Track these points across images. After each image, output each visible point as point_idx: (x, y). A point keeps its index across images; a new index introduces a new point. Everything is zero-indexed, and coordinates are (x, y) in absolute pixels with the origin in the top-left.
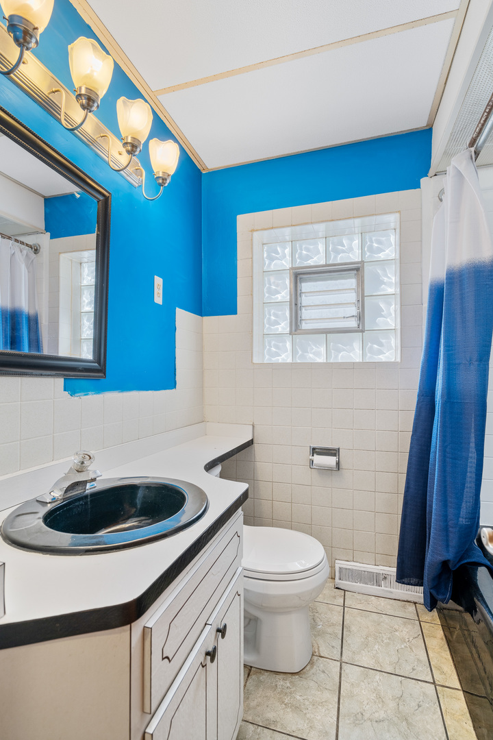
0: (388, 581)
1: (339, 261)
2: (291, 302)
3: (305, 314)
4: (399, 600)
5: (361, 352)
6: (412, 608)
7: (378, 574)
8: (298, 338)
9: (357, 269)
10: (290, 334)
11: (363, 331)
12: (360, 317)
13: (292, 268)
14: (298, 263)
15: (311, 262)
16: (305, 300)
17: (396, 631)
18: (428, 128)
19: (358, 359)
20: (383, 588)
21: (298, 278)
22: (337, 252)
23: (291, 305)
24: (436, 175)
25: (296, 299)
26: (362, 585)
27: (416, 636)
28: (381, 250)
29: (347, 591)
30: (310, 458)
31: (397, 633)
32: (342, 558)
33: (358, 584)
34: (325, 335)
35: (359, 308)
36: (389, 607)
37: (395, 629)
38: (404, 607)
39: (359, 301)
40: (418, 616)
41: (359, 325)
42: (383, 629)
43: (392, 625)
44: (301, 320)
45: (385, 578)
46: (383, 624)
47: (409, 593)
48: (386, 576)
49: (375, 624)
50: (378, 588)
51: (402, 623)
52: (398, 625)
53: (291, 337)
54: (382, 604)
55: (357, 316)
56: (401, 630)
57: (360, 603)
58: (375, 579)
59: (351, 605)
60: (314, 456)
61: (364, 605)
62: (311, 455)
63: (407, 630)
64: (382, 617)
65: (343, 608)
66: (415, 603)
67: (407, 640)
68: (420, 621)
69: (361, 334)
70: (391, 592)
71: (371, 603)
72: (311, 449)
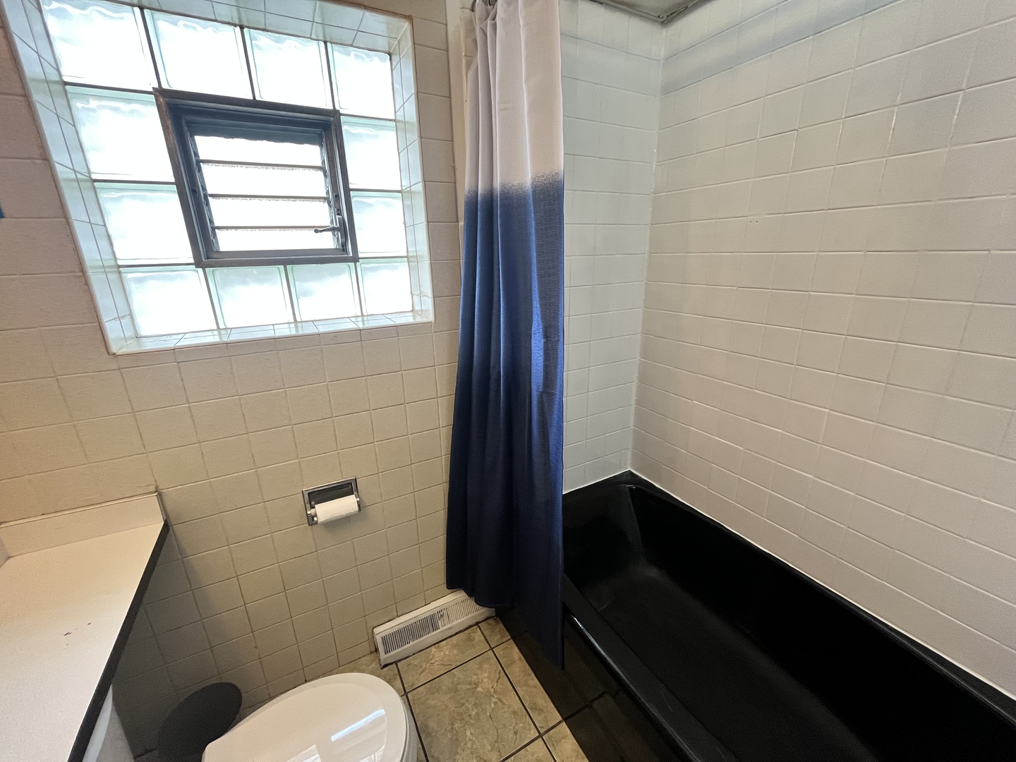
0: (445, 618)
2: (179, 183)
3: (220, 212)
6: (477, 635)
7: (432, 617)
8: (217, 276)
9: (325, 128)
10: (198, 263)
11: (355, 259)
12: (346, 230)
13: (160, 93)
16: (212, 180)
17: (477, 685)
20: (441, 629)
21: (183, 122)
23: (181, 192)
25: (191, 176)
26: (415, 642)
27: (497, 676)
29: (400, 661)
30: (309, 513)
31: (479, 689)
32: (382, 622)
33: (411, 643)
34: (282, 267)
35: (339, 212)
36: (455, 652)
37: (475, 684)
38: (470, 639)
39: (337, 197)
40: (488, 643)
41: (344, 245)
42: (463, 695)
43: (469, 679)
44: (214, 229)
45: (442, 616)
46: (460, 686)
47: (470, 616)
48: (441, 613)
49: (452, 694)
50: (435, 632)
51: (477, 666)
52: (476, 674)
53: (200, 270)
54: (447, 653)
55: (337, 229)
56: (480, 681)
57: (423, 671)
58: (430, 623)
59: (413, 685)
60: (314, 507)
61: (427, 671)
62: (308, 506)
63: (486, 675)
64: (454, 675)
65: (405, 697)
66: (477, 624)
67: (492, 690)
68: (492, 649)
69: (352, 264)
70: (450, 628)
71: (433, 661)
72: (307, 497)
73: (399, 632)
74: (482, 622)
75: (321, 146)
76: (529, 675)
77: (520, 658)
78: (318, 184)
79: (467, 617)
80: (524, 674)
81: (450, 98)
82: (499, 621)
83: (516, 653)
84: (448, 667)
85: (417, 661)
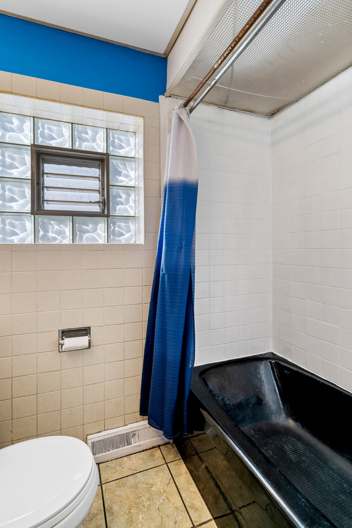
0: (136, 436)
1: (83, 149)
2: (32, 180)
3: (48, 194)
4: (146, 450)
5: (106, 235)
6: (158, 453)
7: (128, 434)
8: (40, 218)
9: (102, 160)
10: (33, 213)
11: (108, 216)
12: (105, 203)
13: (33, 146)
14: (40, 141)
15: (53, 143)
16: (48, 181)
17: (152, 485)
18: (164, 56)
19: (102, 241)
20: (133, 445)
21: (41, 157)
22: (83, 140)
23: (32, 184)
24: (170, 96)
25: (38, 179)
26: (114, 450)
27: (168, 482)
28: (121, 147)
29: (101, 463)
30: (60, 342)
31: (153, 489)
32: (94, 432)
33: (111, 450)
34: (71, 217)
35: (103, 195)
36: (140, 462)
37: (151, 484)
38: (152, 455)
39: (103, 189)
40: (164, 459)
41: (103, 210)
42: (141, 491)
43: (147, 481)
44: (43, 201)
45: (134, 434)
46: (140, 485)
47: (154, 439)
48: (134, 433)
49: (133, 490)
50: (128, 446)
51: (154, 473)
52: (152, 478)
53: (33, 216)
54: (135, 462)
55: (101, 202)
56: (155, 483)
57: (116, 472)
58: (126, 439)
59: (107, 479)
60: (64, 339)
61: (119, 472)
62: (61, 339)
63: (160, 480)
64: (137, 477)
65: (100, 486)
66: (159, 446)
67: (162, 491)
68: (167, 463)
69: (106, 218)
70: (140, 446)
71: (124, 466)
72: (61, 333)
73: (104, 440)
74: (162, 445)
75: (99, 169)
76: (192, 484)
77: (186, 472)
78: (96, 184)
79: (152, 440)
80: (188, 483)
81: (160, 146)
82: (175, 446)
83: (183, 468)
84: (133, 471)
85: (113, 465)
